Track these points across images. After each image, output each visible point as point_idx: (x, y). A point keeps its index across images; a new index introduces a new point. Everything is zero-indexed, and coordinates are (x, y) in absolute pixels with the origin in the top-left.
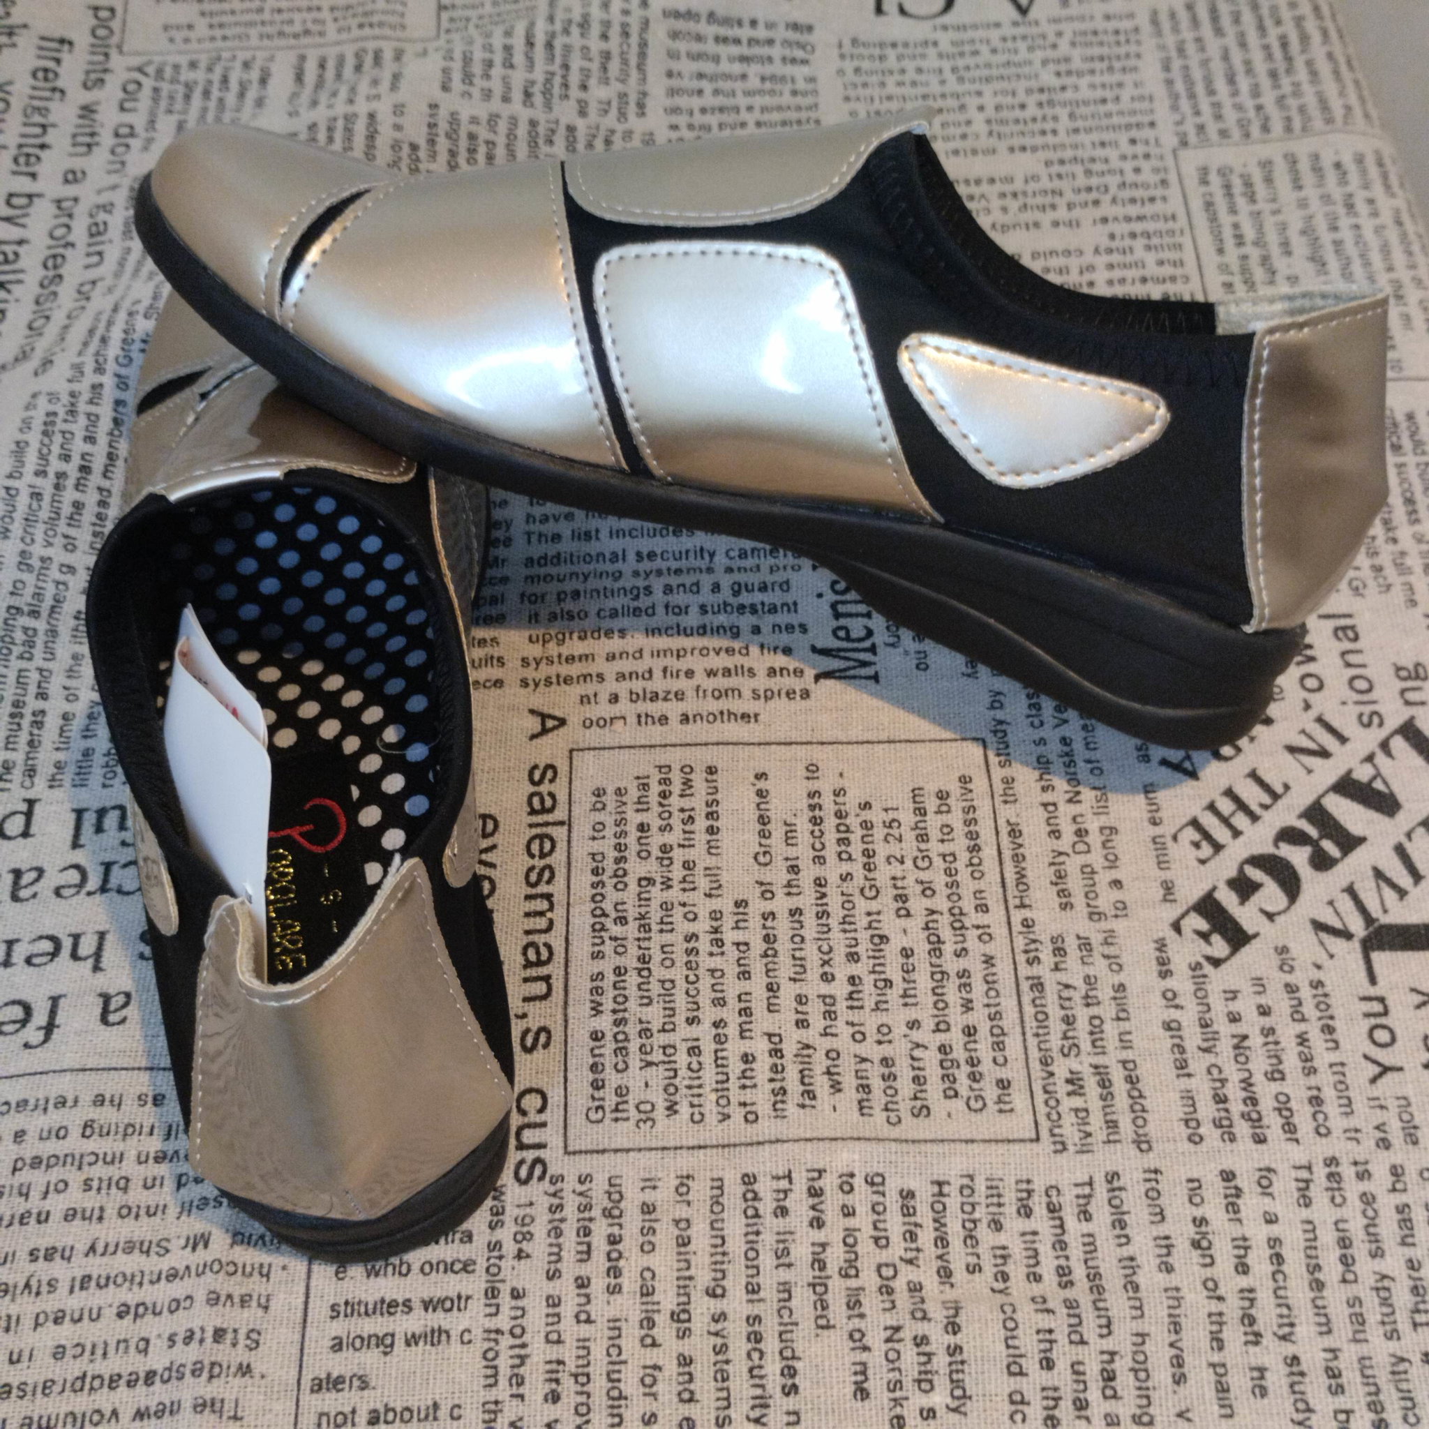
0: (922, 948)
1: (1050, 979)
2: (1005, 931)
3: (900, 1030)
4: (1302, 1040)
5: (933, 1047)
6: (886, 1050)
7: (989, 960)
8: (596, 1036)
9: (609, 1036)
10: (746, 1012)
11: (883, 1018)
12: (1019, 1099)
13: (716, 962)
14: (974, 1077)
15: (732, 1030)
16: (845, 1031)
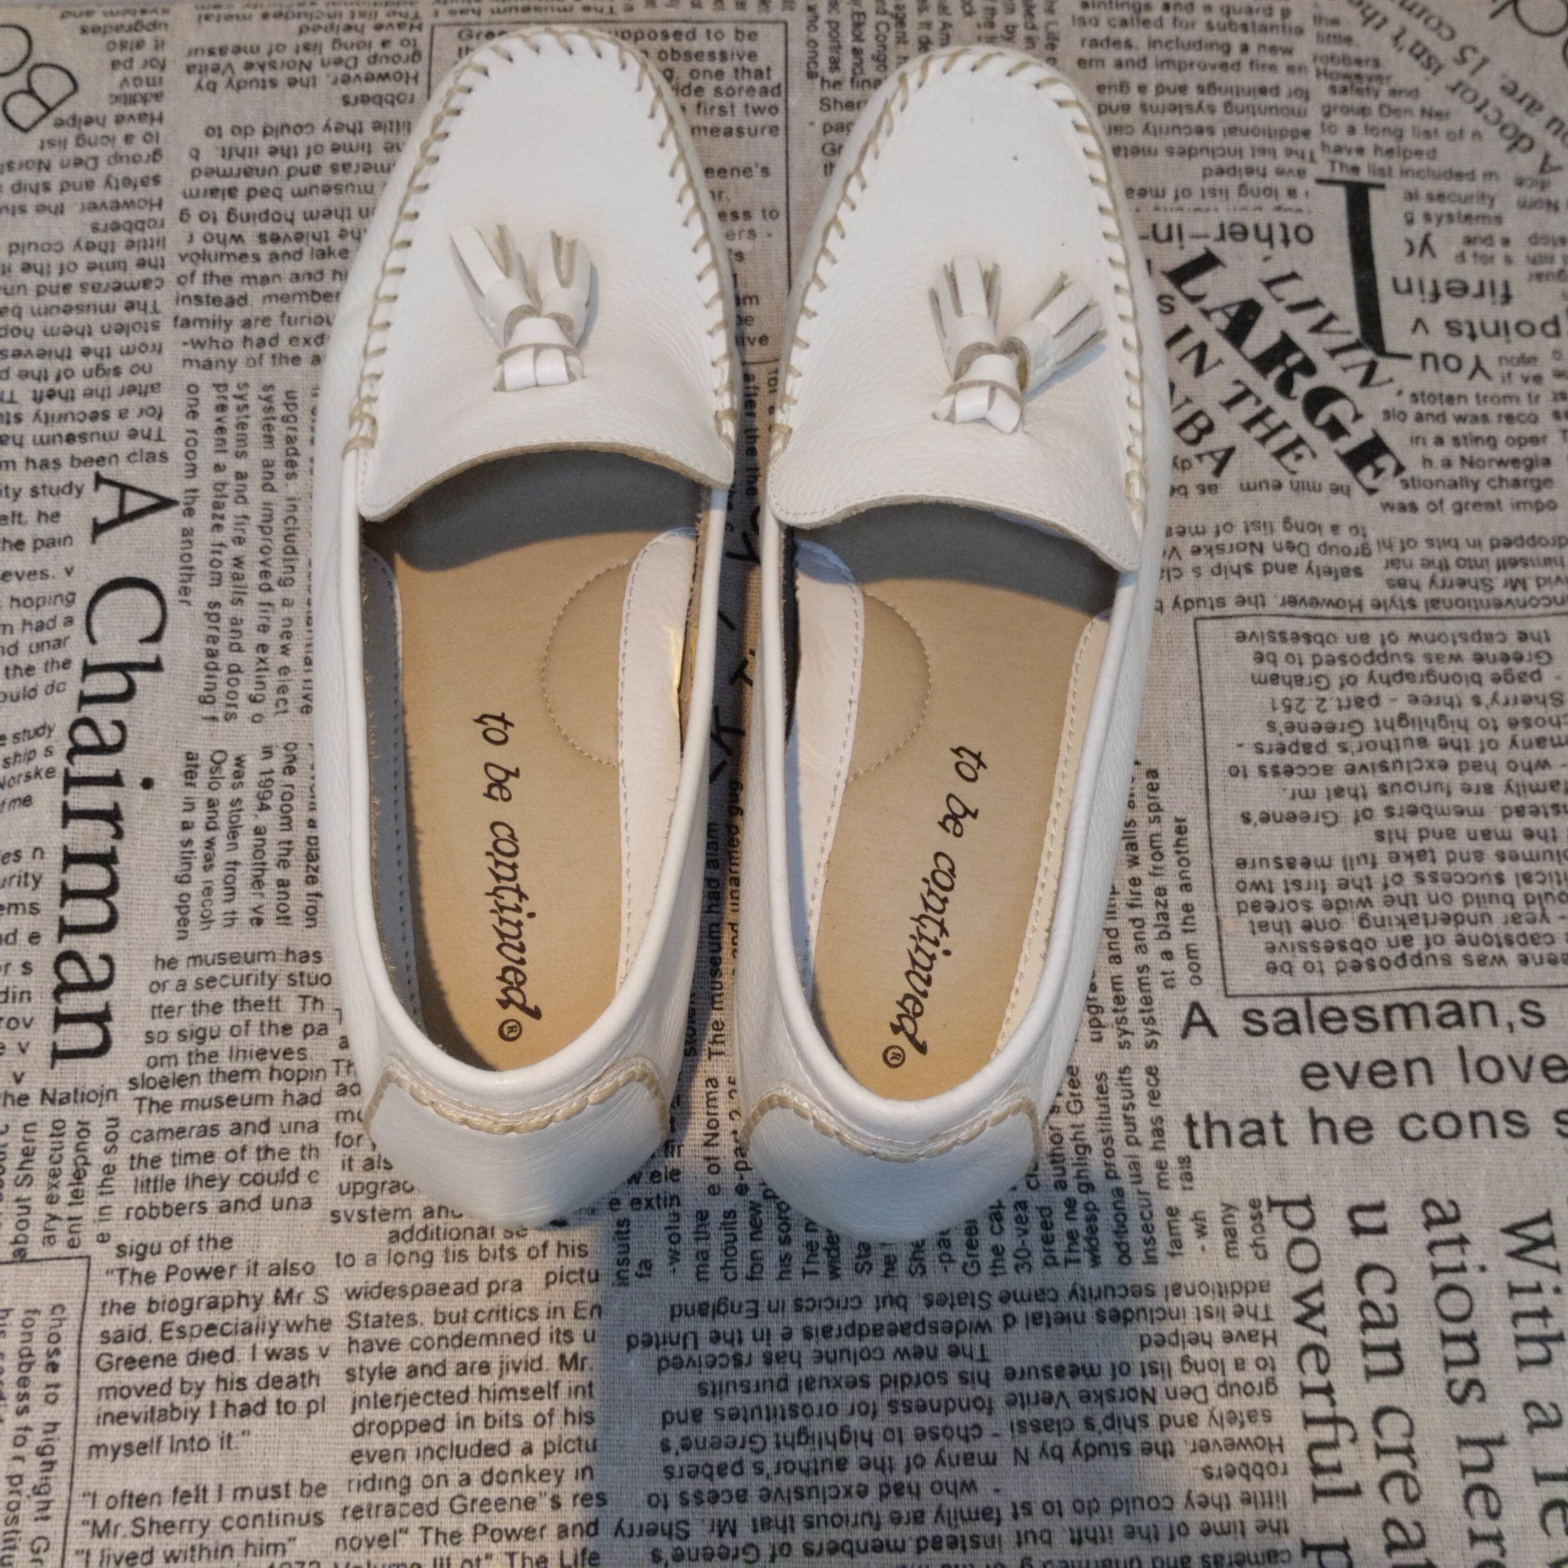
0: (1407, 687)
1: (1427, 593)
2: (1385, 623)
3: (1481, 712)
4: (1460, 419)
5: (1493, 687)
6: (1502, 724)
7: (1415, 637)
8: (1524, 960)
9: (1523, 950)
10: (1486, 834)
11: (1473, 724)
12: (1533, 627)
13: (1441, 858)
14: (1519, 657)
15: (1505, 846)
16: (1488, 756)
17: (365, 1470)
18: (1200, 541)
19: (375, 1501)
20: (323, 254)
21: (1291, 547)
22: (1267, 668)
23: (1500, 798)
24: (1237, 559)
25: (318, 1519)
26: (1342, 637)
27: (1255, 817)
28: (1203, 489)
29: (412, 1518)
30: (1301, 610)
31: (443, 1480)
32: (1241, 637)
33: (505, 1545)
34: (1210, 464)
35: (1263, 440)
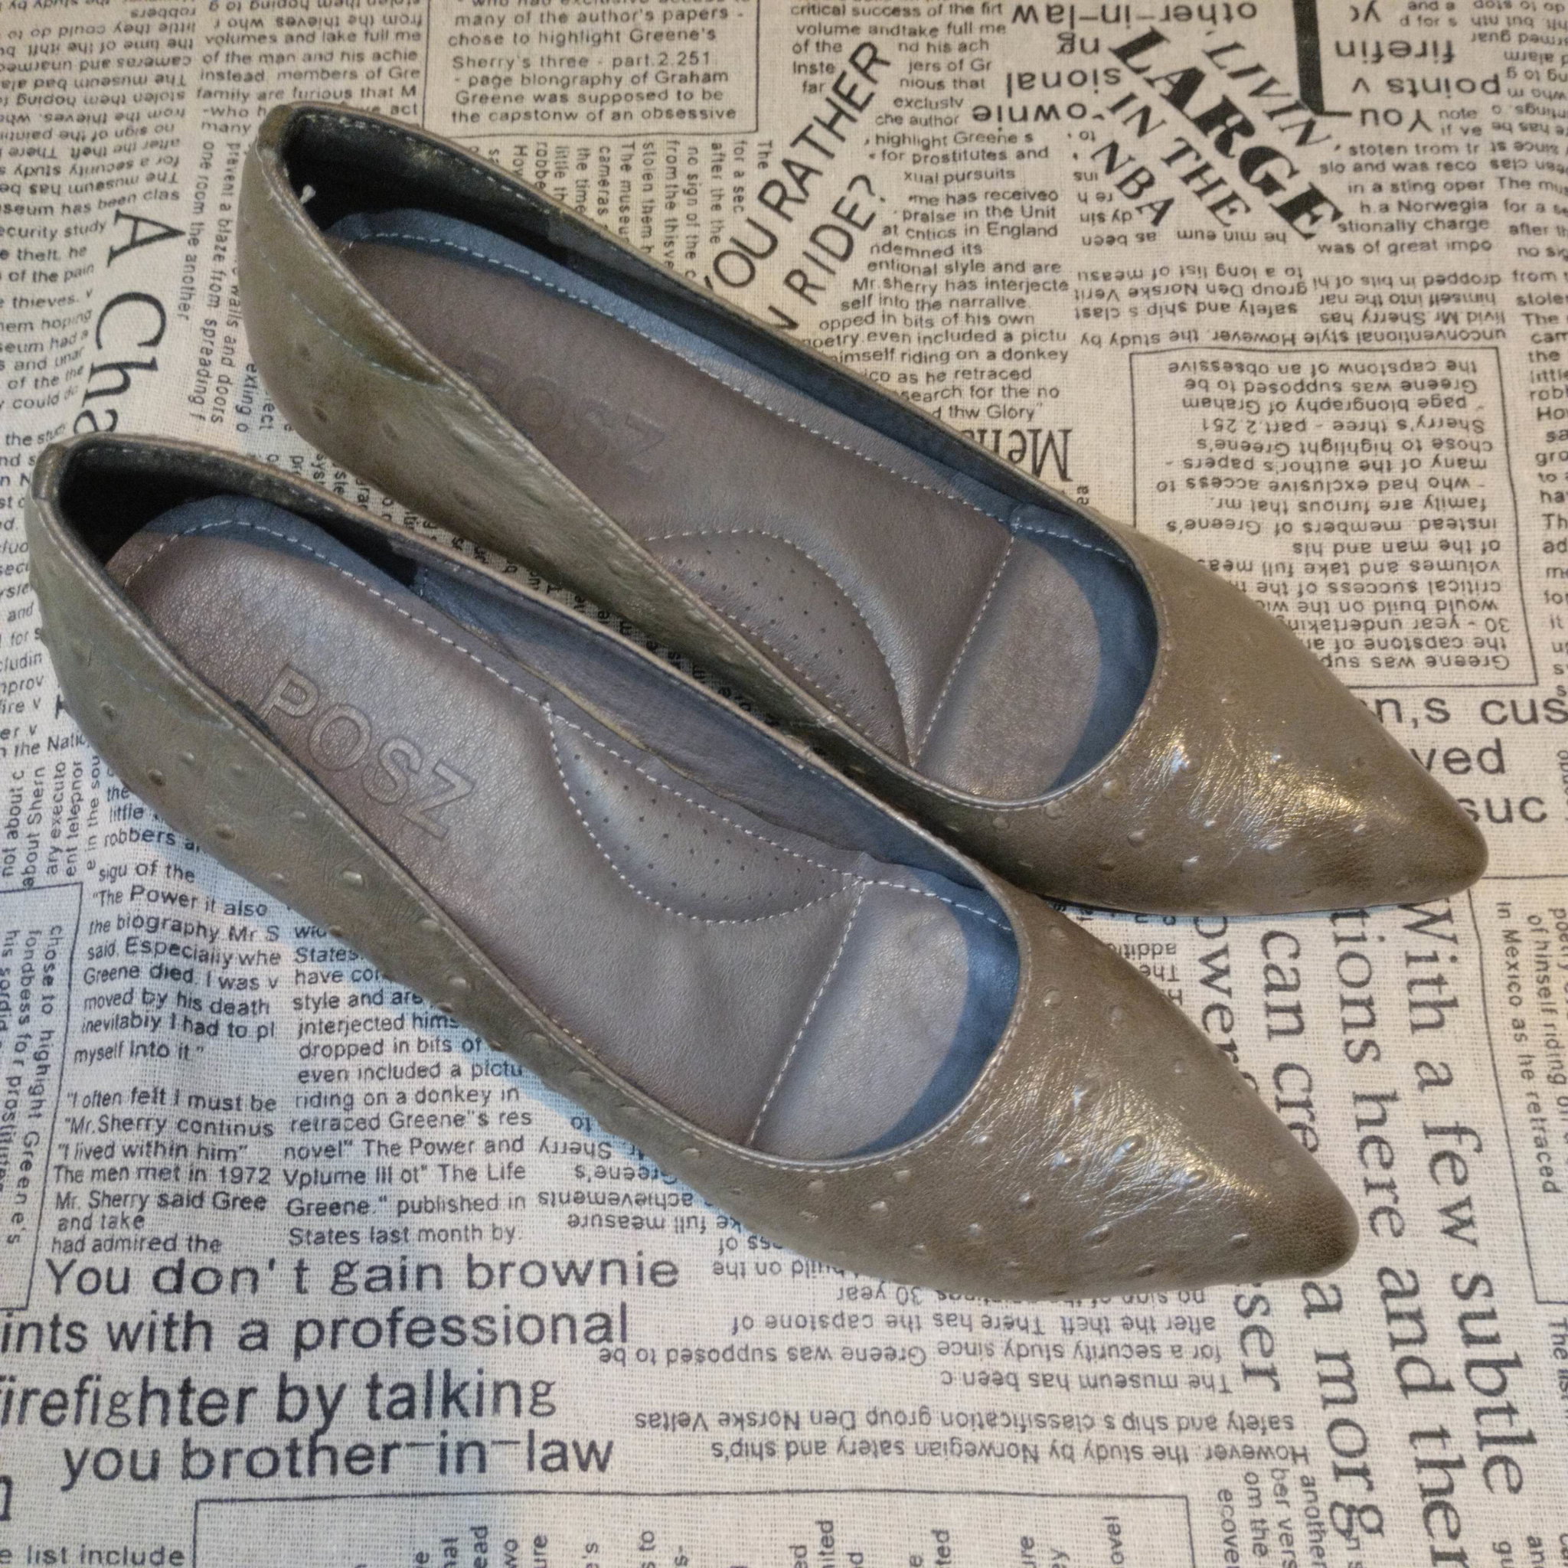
0: (1333, 414)
1: (1359, 327)
2: (1316, 355)
3: (1406, 434)
4: (1399, 167)
5: (1421, 411)
6: (1426, 445)
7: (1344, 368)
8: (1432, 662)
9: (1432, 653)
10: (1402, 546)
11: (1397, 447)
12: (1462, 357)
13: (1354, 570)
14: (1447, 385)
15: (1420, 557)
16: (1410, 474)
17: (311, 1088)
18: (1138, 284)
19: (321, 1117)
20: (333, 38)
21: (1224, 289)
22: (1199, 393)
23: (1419, 511)
24: (1171, 299)
25: (268, 1131)
26: (1274, 368)
27: (1180, 525)
28: (1141, 238)
29: (355, 1131)
30: (1231, 343)
31: (382, 1097)
32: (1174, 368)
33: (437, 1158)
34: (1150, 214)
35: (1200, 194)
